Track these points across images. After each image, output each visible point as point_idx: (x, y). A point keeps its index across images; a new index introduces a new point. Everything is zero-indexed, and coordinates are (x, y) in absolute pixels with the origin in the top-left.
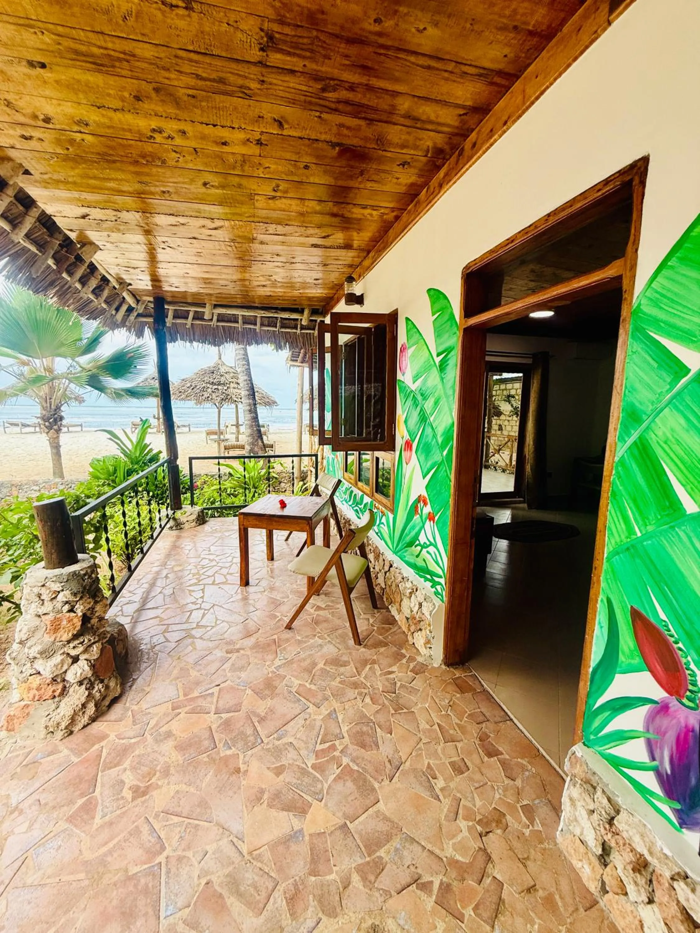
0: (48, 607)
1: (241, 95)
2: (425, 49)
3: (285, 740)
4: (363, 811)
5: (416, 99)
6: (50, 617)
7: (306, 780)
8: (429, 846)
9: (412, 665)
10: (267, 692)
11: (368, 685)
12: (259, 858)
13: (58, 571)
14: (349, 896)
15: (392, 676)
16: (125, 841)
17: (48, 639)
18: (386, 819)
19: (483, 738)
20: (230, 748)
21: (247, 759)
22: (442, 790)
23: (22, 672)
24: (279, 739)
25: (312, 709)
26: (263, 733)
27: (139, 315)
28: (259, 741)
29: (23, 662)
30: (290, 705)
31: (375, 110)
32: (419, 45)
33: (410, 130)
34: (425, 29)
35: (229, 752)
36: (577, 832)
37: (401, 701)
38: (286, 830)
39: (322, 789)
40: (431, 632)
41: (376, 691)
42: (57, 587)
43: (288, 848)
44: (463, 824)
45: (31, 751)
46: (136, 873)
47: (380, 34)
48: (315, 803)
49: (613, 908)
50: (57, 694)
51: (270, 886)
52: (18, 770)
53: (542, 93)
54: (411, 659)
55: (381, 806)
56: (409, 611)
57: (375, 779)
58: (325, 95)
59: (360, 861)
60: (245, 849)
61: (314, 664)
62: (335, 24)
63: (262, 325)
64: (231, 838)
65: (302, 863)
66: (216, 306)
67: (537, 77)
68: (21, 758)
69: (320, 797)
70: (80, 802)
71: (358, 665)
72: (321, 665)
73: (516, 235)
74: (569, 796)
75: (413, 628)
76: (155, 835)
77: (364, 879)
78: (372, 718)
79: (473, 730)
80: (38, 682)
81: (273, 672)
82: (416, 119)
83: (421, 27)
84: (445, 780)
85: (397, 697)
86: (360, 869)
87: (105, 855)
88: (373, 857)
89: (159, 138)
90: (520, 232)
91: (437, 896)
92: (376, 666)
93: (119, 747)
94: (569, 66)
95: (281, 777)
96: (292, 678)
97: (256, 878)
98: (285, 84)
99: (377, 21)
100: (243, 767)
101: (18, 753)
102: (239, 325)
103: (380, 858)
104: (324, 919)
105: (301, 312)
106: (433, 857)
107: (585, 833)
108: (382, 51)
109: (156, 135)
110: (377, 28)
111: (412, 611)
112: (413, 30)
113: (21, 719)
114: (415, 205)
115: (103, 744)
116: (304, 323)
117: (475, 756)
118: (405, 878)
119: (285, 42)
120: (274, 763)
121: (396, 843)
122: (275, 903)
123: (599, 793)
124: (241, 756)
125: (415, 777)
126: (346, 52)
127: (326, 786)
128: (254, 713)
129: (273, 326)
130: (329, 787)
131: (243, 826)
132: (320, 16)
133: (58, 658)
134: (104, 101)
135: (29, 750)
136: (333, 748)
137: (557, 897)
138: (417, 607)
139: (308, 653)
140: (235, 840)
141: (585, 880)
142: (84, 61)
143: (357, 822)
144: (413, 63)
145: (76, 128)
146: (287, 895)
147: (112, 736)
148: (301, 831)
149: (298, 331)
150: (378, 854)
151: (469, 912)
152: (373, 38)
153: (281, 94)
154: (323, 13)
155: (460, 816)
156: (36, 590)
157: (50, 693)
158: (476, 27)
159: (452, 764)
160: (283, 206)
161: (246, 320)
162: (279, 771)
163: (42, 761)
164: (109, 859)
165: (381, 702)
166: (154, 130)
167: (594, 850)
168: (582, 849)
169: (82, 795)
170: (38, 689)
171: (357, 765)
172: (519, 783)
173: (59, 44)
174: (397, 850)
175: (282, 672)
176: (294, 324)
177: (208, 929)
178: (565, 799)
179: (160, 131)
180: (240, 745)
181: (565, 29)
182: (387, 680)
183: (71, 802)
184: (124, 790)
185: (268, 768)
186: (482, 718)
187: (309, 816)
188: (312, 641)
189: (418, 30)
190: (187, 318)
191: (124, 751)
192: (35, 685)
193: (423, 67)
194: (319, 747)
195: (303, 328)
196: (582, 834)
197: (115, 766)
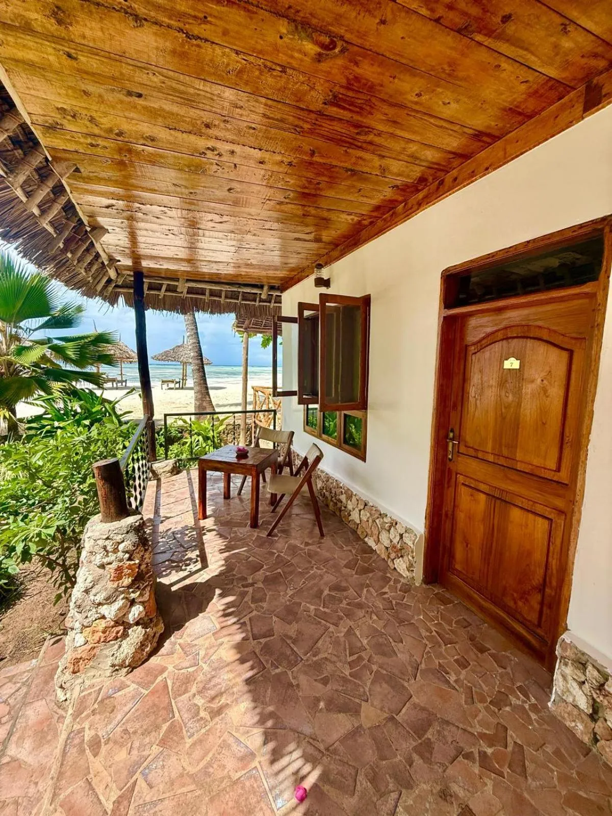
0: (112, 557)
1: (293, 131)
2: (444, 116)
3: (321, 656)
4: (402, 705)
5: (422, 146)
6: (114, 565)
7: (349, 686)
8: (461, 726)
9: (399, 586)
10: (290, 617)
11: (370, 604)
12: (335, 752)
13: (116, 524)
14: (416, 771)
15: (386, 596)
16: (219, 754)
17: (111, 586)
18: (423, 709)
19: (472, 638)
20: (278, 668)
21: (295, 674)
22: (456, 681)
23: (87, 617)
24: (315, 656)
25: (332, 628)
26: (300, 653)
27: (117, 286)
28: (300, 659)
29: (88, 608)
30: (313, 626)
31: (389, 149)
32: (440, 112)
33: (409, 165)
34: (449, 103)
35: (277, 671)
36: (570, 700)
37: (401, 616)
38: (349, 727)
39: (364, 692)
40: (413, 558)
41: (378, 609)
42: (119, 538)
43: (356, 741)
44: (480, 706)
45: (100, 689)
46: (239, 778)
47: (416, 103)
48: (363, 703)
49: (606, 752)
50: (119, 635)
51: (353, 772)
52: (96, 706)
53: (522, 154)
54: (397, 581)
55: (415, 699)
56: (389, 541)
57: (404, 680)
58: (358, 137)
59: (414, 744)
60: (322, 747)
61: (321, 592)
62: (386, 93)
63: (226, 297)
64: (307, 739)
65: (371, 751)
66: (188, 281)
67: (517, 142)
68: (93, 696)
69: (366, 698)
70: (165, 727)
71: (356, 589)
72: (326, 592)
73: (497, 252)
74: (561, 673)
75: (393, 555)
76: (242, 745)
77: (422, 756)
78: (383, 631)
79: (462, 632)
80: (104, 625)
81: (289, 600)
82: (417, 158)
83: (447, 101)
84: (455, 674)
85: (396, 612)
86: (415, 749)
87: (206, 767)
88: (423, 739)
89: (209, 154)
90: (500, 251)
91: (480, 761)
92: (371, 589)
93: (182, 677)
94: (547, 140)
95: (329, 686)
96: (308, 605)
97: (340, 768)
98: (330, 127)
99: (419, 95)
100: (294, 682)
101: (89, 691)
102: (206, 298)
103: (429, 739)
104: (404, 791)
105: (261, 287)
106: (467, 733)
107: (577, 699)
108: (413, 114)
109: (209, 153)
110: (416, 99)
111: (391, 541)
112: (441, 103)
113: (87, 661)
114: (392, 215)
115: (165, 675)
116: (263, 297)
117: (471, 654)
118: (453, 753)
119: (345, 101)
120: (318, 676)
121: (436, 726)
122: (361, 785)
123: (590, 668)
124: (290, 673)
125: (433, 674)
126: (386, 111)
127: (367, 689)
128: (286, 636)
129: (235, 299)
130: (370, 691)
131: (313, 728)
132: (378, 88)
133: (120, 603)
134: (177, 125)
135: (98, 688)
136: (360, 658)
137: (562, 750)
138: (398, 538)
139: (312, 582)
140: (311, 741)
141: (579, 735)
142: (178, 97)
143: (401, 714)
144: (431, 123)
145: (142, 142)
146: (369, 778)
147: (170, 668)
148: (361, 726)
149: (257, 304)
150: (426, 736)
151: (506, 770)
152: (409, 105)
153: (325, 133)
154: (382, 86)
155: (476, 700)
156: (101, 542)
157: (114, 634)
158: (484, 106)
159: (457, 661)
160: (286, 209)
161: (213, 293)
162: (325, 681)
163: (114, 695)
164: (211, 770)
165: (385, 618)
166: (208, 148)
167: (586, 711)
168: (575, 712)
169: (165, 720)
170: (104, 632)
171: (385, 670)
172: (509, 670)
173: (164, 83)
174: (439, 732)
175: (297, 600)
176: (254, 297)
177: (317, 812)
178: (557, 676)
179: (213, 149)
180: (285, 663)
181: (544, 114)
182: (384, 599)
183: (157, 727)
184: (201, 712)
185: (316, 680)
186: (465, 624)
187: (363, 714)
188: (312, 572)
189: (444, 104)
190: (160, 290)
191: (187, 680)
192: (101, 628)
193: (436, 126)
194: (350, 659)
195: (261, 301)
196: (574, 700)
197: (184, 693)
